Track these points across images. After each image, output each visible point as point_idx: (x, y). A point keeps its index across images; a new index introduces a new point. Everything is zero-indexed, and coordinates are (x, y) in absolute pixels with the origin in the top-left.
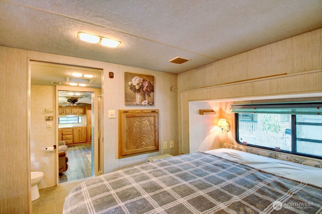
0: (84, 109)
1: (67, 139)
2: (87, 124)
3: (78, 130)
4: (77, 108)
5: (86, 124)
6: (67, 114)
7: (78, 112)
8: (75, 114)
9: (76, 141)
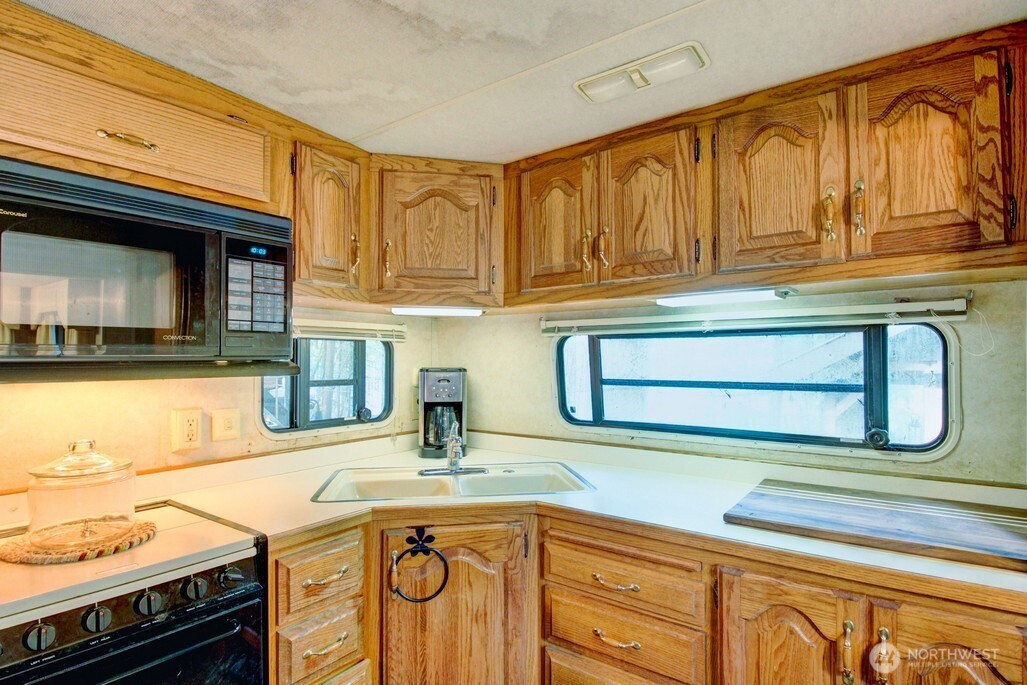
0: (986, 108)
3: (833, 648)
4: (832, 132)
6: (644, 270)
7: (848, 210)
8: (782, 257)
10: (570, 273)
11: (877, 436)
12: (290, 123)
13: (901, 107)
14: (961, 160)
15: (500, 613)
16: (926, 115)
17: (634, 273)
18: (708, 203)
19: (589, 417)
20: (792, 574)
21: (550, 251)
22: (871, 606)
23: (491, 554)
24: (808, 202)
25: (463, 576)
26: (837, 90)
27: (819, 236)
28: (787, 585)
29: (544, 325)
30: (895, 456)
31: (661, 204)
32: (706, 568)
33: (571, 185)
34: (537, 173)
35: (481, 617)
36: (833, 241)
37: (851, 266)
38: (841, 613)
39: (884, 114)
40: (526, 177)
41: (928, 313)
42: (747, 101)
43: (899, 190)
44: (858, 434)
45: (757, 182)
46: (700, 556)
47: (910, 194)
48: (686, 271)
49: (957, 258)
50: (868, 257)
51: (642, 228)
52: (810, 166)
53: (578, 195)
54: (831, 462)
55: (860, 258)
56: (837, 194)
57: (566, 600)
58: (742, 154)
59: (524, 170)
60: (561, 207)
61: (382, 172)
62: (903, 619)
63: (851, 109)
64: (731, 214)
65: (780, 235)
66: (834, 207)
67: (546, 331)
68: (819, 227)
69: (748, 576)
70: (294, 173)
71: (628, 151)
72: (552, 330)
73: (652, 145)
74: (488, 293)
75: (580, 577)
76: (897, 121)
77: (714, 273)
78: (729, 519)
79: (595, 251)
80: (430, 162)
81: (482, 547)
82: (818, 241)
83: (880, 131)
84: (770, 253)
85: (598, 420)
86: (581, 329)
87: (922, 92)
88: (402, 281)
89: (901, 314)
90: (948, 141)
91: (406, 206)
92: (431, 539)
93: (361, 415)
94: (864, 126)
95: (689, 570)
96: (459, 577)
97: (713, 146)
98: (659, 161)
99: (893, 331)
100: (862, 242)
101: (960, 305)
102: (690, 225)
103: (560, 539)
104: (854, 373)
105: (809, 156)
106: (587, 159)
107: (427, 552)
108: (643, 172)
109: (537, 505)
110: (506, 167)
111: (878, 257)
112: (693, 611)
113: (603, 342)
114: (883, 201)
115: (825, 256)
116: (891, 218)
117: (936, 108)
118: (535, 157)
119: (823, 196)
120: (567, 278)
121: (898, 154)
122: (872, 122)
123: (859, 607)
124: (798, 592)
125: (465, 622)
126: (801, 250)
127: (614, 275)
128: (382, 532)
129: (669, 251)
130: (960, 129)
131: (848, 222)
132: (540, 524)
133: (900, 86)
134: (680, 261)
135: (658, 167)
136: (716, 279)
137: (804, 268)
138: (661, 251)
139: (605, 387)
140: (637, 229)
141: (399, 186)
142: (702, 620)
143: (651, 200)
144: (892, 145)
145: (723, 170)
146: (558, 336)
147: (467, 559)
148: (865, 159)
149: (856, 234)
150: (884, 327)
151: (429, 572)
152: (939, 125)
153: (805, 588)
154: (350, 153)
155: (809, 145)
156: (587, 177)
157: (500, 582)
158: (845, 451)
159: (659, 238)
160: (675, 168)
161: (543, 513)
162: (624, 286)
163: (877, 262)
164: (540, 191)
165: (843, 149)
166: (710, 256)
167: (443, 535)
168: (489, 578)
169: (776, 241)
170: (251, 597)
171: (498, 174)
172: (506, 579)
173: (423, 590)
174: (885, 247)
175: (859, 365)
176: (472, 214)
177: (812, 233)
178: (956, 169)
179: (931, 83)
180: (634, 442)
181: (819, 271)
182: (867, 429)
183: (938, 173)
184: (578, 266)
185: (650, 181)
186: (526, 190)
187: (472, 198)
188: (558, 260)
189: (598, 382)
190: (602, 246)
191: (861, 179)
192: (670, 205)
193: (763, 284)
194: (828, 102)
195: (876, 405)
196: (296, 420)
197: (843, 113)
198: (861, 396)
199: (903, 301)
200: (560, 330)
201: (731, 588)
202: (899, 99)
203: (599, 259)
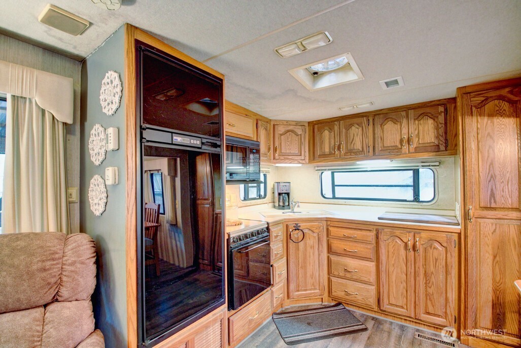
0: (441, 118)
1: (348, 275)
2: (466, 216)
3: (406, 244)
4: (405, 121)
5: (458, 213)
6: (354, 154)
7: (409, 141)
8: (392, 152)
9: (393, 301)
10: (330, 154)
11: (416, 198)
12: (255, 114)
13: (421, 116)
14: (435, 130)
15: (317, 247)
16: (427, 119)
17: (351, 155)
18: (372, 137)
19: (331, 196)
20: (396, 228)
21: (324, 148)
22: (415, 233)
23: (315, 231)
24: (398, 138)
25: (308, 236)
26: (406, 111)
27: (401, 147)
28: (395, 231)
29: (316, 168)
30: (421, 204)
31: (359, 137)
32: (374, 230)
33: (331, 129)
34: (320, 125)
35: (312, 247)
36: (405, 148)
37: (410, 155)
38: (408, 236)
39: (418, 118)
40: (316, 127)
41: (429, 166)
42: (382, 111)
43: (421, 137)
44: (412, 198)
45: (385, 132)
46: (372, 227)
47: (423, 138)
48: (366, 155)
49: (435, 153)
50: (414, 153)
51: (353, 143)
52: (399, 130)
53: (333, 132)
54: (404, 206)
55: (411, 153)
56: (406, 137)
57: (335, 242)
58: (381, 125)
59: (315, 124)
60: (328, 136)
61: (274, 125)
62: (422, 236)
63: (409, 116)
64: (378, 141)
65: (391, 146)
66: (405, 140)
67: (316, 170)
68: (402, 145)
69: (385, 230)
70: (257, 128)
71: (349, 121)
72: (320, 170)
73: (356, 120)
74: (304, 160)
75: (339, 236)
76: (420, 120)
77: (374, 155)
78: (379, 218)
79: (339, 148)
80: (287, 121)
81: (312, 229)
82: (401, 148)
83: (417, 122)
84: (389, 151)
85: (334, 197)
86: (329, 170)
87: (427, 113)
88: (280, 157)
89: (423, 166)
90: (432, 125)
91: (281, 135)
92: (300, 226)
93: (260, 197)
94: (413, 120)
95: (370, 230)
96: (307, 236)
97: (373, 122)
98: (358, 125)
99: (421, 170)
100: (412, 149)
101: (437, 164)
102: (367, 143)
103: (332, 226)
104: (410, 182)
105: (399, 127)
106: (336, 123)
107: (298, 230)
108: (353, 128)
109: (326, 218)
110: (309, 123)
111: (416, 153)
112: (371, 240)
113: (335, 173)
114: (417, 139)
115: (403, 152)
116: (419, 143)
117: (430, 118)
118: (319, 120)
119: (403, 137)
120: (330, 156)
121: (421, 128)
122: (415, 119)
123: (412, 234)
124: (398, 232)
125: (308, 248)
126: (397, 150)
127: (345, 155)
128: (287, 225)
129: (361, 149)
130: (435, 123)
131: (409, 144)
132: (327, 223)
133: (422, 111)
134: (364, 152)
135: (357, 126)
136: (374, 157)
137: (398, 155)
138: (359, 149)
139: (336, 187)
140: (352, 143)
141: (279, 129)
142: (374, 242)
143: (355, 135)
144: (419, 126)
145: (376, 129)
146: (321, 172)
147: (309, 232)
148: (413, 129)
149: (410, 147)
150: (418, 169)
151: (299, 234)
152: (430, 121)
153: (399, 231)
154: (267, 120)
155: (399, 124)
156: (336, 128)
157: (317, 238)
158: (408, 203)
159: (358, 145)
160: (362, 127)
161: (328, 220)
162: (347, 158)
163: (416, 154)
164: (321, 131)
165: (407, 126)
166: (372, 151)
167: (303, 225)
168: (315, 237)
169: (391, 148)
170: (267, 236)
171: (307, 125)
172: (318, 237)
173: (298, 240)
174: (417, 150)
175: (412, 180)
176: (300, 136)
177: (400, 146)
178: (434, 133)
179: (429, 111)
180: (345, 203)
181: (401, 156)
182: (414, 197)
183: (430, 133)
184: (333, 152)
185: (355, 131)
186: (316, 130)
187: (299, 132)
188: (327, 150)
189: (334, 186)
190: (341, 147)
191: (412, 134)
192: (361, 137)
193: (386, 158)
194: (404, 114)
195: (416, 190)
196: (246, 198)
197: (407, 117)
198: (412, 188)
199: (423, 162)
200: (322, 170)
201: (381, 233)
202: (421, 114)
203: (340, 151)
